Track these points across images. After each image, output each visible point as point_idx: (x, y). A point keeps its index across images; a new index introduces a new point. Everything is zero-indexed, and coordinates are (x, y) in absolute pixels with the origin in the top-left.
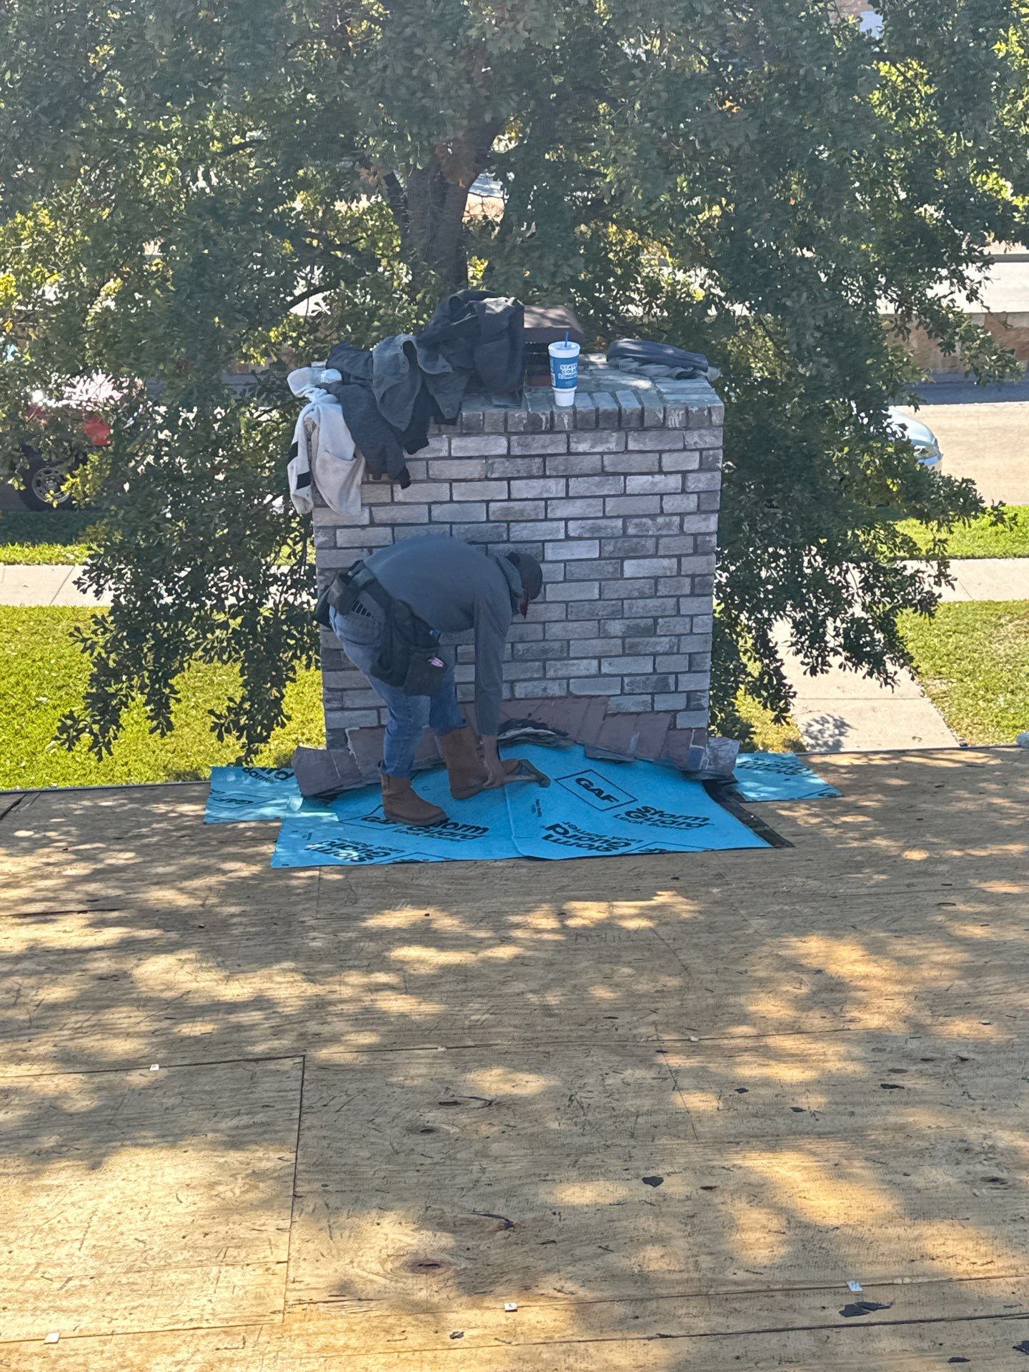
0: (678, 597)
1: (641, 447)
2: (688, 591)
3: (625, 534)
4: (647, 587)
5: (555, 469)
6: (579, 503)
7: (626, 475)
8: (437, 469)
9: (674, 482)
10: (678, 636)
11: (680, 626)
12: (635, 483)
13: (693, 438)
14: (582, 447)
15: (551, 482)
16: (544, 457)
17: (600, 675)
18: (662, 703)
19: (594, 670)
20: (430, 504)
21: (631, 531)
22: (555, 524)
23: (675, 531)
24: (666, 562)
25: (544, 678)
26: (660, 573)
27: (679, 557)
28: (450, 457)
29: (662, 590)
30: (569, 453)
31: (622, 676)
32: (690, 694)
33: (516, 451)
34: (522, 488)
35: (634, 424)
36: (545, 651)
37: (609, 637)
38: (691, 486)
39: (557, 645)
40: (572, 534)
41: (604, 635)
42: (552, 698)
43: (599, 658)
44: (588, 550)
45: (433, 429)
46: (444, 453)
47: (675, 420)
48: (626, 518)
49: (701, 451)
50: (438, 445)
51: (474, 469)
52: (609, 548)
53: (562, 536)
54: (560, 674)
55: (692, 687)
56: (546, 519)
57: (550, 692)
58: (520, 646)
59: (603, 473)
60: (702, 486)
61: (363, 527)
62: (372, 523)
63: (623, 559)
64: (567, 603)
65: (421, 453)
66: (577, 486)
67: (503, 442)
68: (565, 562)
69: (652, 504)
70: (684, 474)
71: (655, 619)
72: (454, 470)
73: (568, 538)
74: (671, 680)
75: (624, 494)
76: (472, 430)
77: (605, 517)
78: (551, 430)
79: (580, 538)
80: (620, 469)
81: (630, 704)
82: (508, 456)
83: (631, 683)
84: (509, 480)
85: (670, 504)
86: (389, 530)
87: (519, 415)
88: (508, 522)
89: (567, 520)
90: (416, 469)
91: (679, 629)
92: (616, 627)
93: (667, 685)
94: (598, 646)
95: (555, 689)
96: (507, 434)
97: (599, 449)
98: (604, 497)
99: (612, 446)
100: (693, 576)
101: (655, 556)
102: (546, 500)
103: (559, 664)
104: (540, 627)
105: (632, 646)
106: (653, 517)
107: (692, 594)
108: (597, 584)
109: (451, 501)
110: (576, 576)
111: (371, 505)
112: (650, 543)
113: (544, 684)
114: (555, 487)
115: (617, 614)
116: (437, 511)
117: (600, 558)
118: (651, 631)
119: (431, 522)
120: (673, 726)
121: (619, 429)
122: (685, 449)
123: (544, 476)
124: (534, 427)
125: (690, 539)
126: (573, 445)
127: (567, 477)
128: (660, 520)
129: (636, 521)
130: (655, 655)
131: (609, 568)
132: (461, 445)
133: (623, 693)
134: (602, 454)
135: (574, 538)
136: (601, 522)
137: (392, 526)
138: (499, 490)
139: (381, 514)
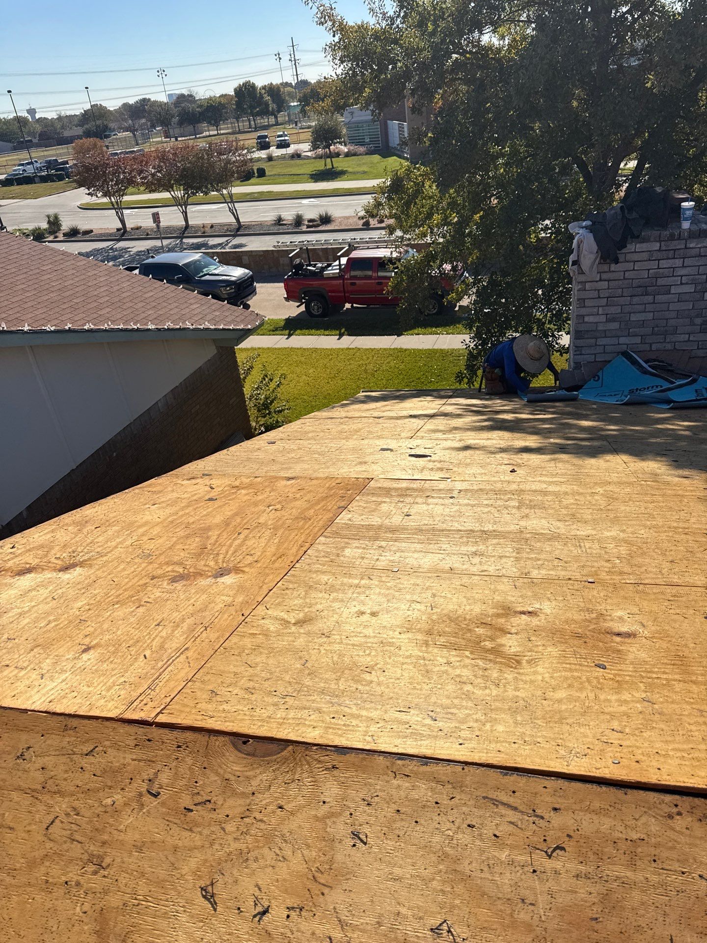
5: (679, 255)
6: (688, 268)
8: (629, 257)
14: (692, 245)
15: (677, 261)
16: (675, 250)
19: (686, 339)
20: (624, 271)
22: (676, 278)
25: (665, 342)
28: (635, 252)
30: (686, 248)
31: (698, 341)
33: (664, 248)
34: (664, 264)
36: (666, 331)
37: (695, 325)
39: (671, 328)
40: (683, 282)
41: (693, 324)
42: (667, 350)
43: (689, 334)
44: (690, 289)
45: (629, 240)
46: (633, 250)
50: (631, 247)
51: (645, 256)
52: (699, 288)
53: (679, 283)
54: (672, 340)
56: (673, 276)
57: (666, 348)
58: (656, 329)
59: (700, 256)
61: (597, 281)
62: (601, 280)
64: (678, 311)
65: (624, 251)
66: (688, 262)
67: (658, 244)
68: (679, 294)
72: (636, 257)
73: (682, 284)
76: (645, 240)
77: (699, 274)
78: (679, 239)
79: (687, 284)
81: (701, 353)
82: (660, 250)
83: (702, 344)
84: (659, 260)
86: (607, 282)
87: (667, 233)
88: (657, 278)
89: (682, 276)
90: (621, 258)
92: (698, 321)
94: (689, 329)
95: (669, 347)
96: (660, 241)
97: (699, 246)
98: (699, 266)
102: (674, 268)
103: (672, 336)
104: (665, 321)
108: (692, 303)
109: (634, 270)
110: (683, 300)
111: (600, 273)
113: (664, 344)
114: (678, 262)
115: (699, 315)
116: (627, 274)
117: (695, 292)
119: (624, 279)
123: (674, 258)
124: (672, 238)
126: (688, 245)
127: (684, 258)
131: (698, 296)
132: (640, 247)
133: (698, 348)
134: (700, 248)
135: (684, 284)
136: (697, 277)
137: (609, 281)
138: (654, 264)
139: (604, 276)
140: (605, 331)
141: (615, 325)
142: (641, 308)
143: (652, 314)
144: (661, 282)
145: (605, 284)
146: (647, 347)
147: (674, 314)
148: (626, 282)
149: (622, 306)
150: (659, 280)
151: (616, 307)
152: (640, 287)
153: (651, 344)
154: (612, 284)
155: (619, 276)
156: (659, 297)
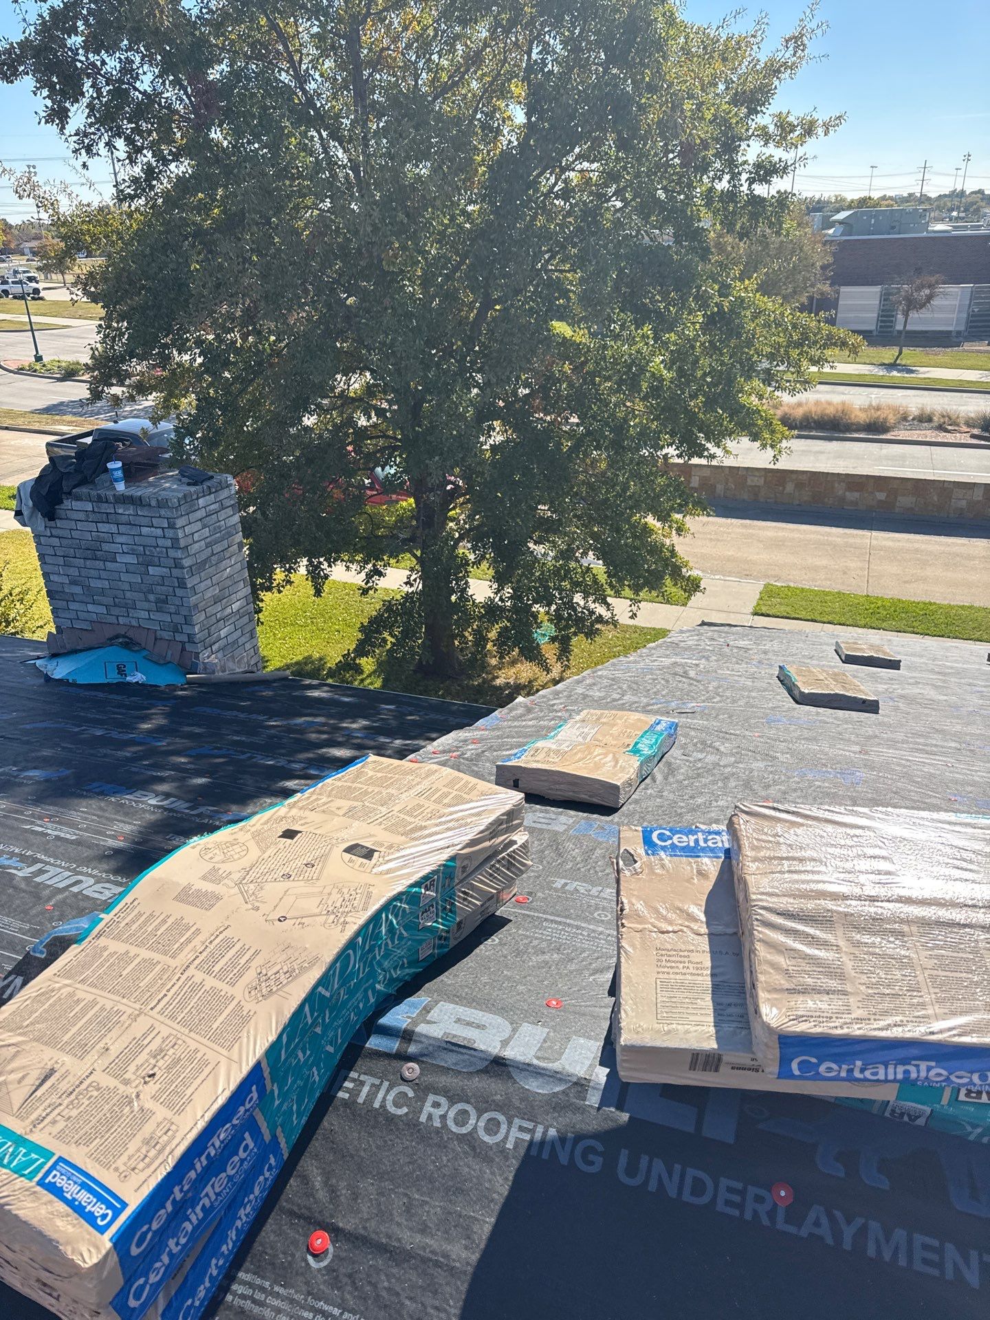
0: (174, 587)
1: (143, 514)
3: (145, 554)
4: (160, 580)
5: (112, 520)
6: (124, 537)
7: (140, 526)
8: (69, 514)
9: (159, 532)
10: (178, 606)
11: (178, 602)
12: (145, 530)
13: (163, 512)
14: (120, 511)
15: (112, 526)
16: (107, 513)
17: (150, 619)
18: (179, 637)
19: (147, 617)
20: (70, 530)
21: (147, 553)
22: (117, 545)
23: (165, 555)
24: (164, 570)
25: (128, 616)
26: (163, 575)
27: (170, 568)
28: (72, 510)
29: (166, 583)
30: (116, 513)
31: (159, 621)
32: (189, 635)
33: (96, 510)
34: (103, 527)
35: (138, 502)
36: (126, 604)
37: (149, 601)
38: (167, 536)
39: (130, 602)
41: (147, 600)
42: (133, 627)
43: (149, 611)
44: (132, 559)
45: (64, 496)
46: (70, 508)
47: (153, 503)
48: (144, 546)
49: (167, 518)
50: (67, 503)
51: (82, 516)
52: (141, 559)
53: (121, 551)
54: (134, 616)
55: (188, 632)
56: (113, 543)
57: (132, 624)
58: (116, 600)
59: (130, 524)
60: (171, 536)
61: (50, 537)
62: (52, 536)
63: (147, 566)
64: (130, 583)
65: (62, 506)
66: (123, 529)
67: (90, 504)
68: (126, 564)
69: (152, 541)
70: (163, 528)
71: (167, 596)
72: (75, 516)
74: (179, 626)
75: (141, 535)
76: (78, 498)
77: (135, 545)
78: (107, 502)
79: (128, 553)
80: (137, 523)
81: (166, 635)
82: (93, 511)
83: (164, 625)
84: (96, 522)
85: (161, 542)
86: (58, 539)
87: (93, 493)
88: (100, 542)
89: (122, 544)
90: (62, 513)
92: (152, 597)
93: (178, 629)
94: (146, 605)
95: (134, 623)
96: (91, 501)
97: (127, 513)
98: (134, 535)
99: (132, 512)
100: (178, 578)
101: (159, 566)
102: (112, 533)
103: (133, 611)
104: (122, 592)
105: (161, 607)
106: (155, 547)
107: (179, 587)
108: (140, 576)
109: (77, 529)
110: (131, 571)
112: (156, 560)
113: (129, 619)
114: (114, 528)
115: (151, 591)
116: (73, 533)
117: (138, 564)
118: (166, 602)
119: (72, 538)
120: (183, 649)
121: (133, 504)
122: (160, 517)
123: (109, 523)
124: (100, 499)
126: (117, 510)
127: (118, 524)
128: (158, 549)
129: (148, 548)
130: (170, 614)
131: (143, 569)
132: (77, 505)
133: (161, 630)
134: (129, 515)
135: (125, 553)
136: (135, 547)
137: (60, 538)
138: (92, 527)
139: (55, 532)
140: (72, 594)
141: (77, 590)
142: (96, 573)
143: (107, 582)
144: (106, 547)
145: (55, 542)
146: (113, 620)
147: (127, 587)
148: (74, 541)
149: (78, 568)
150: (103, 544)
151: (74, 569)
152: (89, 549)
153: (117, 617)
154: (65, 542)
155: (66, 533)
156: (108, 564)
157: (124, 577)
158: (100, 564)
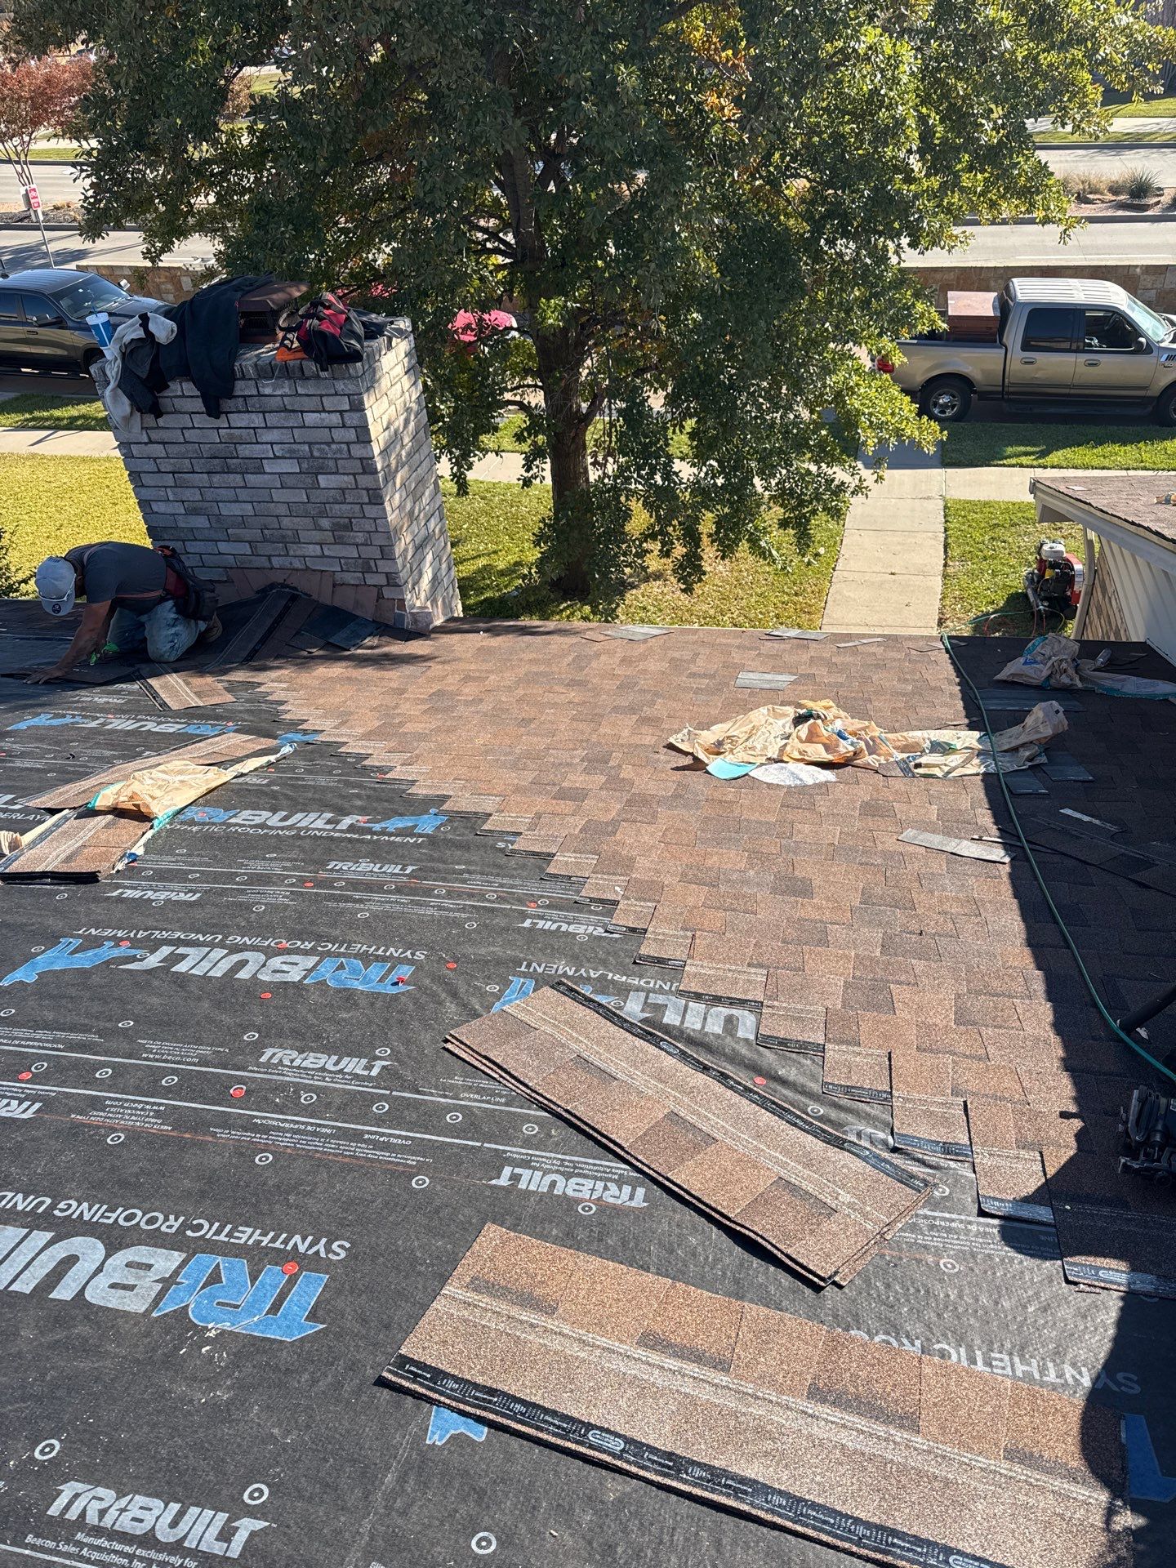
0: (362, 504)
1: (307, 392)
2: (367, 500)
3: (312, 456)
4: (338, 495)
5: (253, 406)
6: (275, 431)
7: (302, 412)
8: (179, 404)
9: (335, 419)
10: (369, 532)
11: (368, 525)
12: (310, 418)
13: (341, 387)
14: (267, 391)
15: (253, 416)
16: (244, 397)
17: (324, 556)
18: (372, 579)
19: (319, 553)
20: (182, 429)
21: (316, 454)
22: (265, 446)
23: (346, 455)
24: (346, 478)
25: (287, 555)
26: (344, 486)
27: (354, 475)
28: (183, 396)
29: (349, 499)
30: (260, 394)
31: (340, 558)
32: (388, 574)
34: (240, 420)
35: (298, 374)
36: (283, 537)
37: (322, 530)
38: (348, 423)
39: (290, 533)
40: (278, 454)
41: (319, 528)
42: (297, 570)
43: (321, 544)
44: (291, 466)
46: (179, 393)
48: (310, 444)
49: (349, 395)
50: (175, 387)
52: (305, 466)
53: (271, 455)
54: (299, 553)
55: (387, 570)
56: (258, 443)
57: (295, 566)
58: (266, 532)
59: (286, 410)
60: (355, 423)
61: (146, 444)
62: (151, 442)
63: (317, 474)
64: (288, 504)
65: (166, 393)
66: (272, 419)
68: (280, 474)
69: (324, 435)
70: (341, 412)
71: (350, 519)
72: (188, 405)
73: (276, 457)
74: (372, 563)
75: (304, 427)
77: (295, 443)
78: (244, 378)
79: (284, 457)
80: (296, 407)
81: (350, 578)
83: (346, 564)
84: (227, 414)
85: (338, 435)
86: (161, 446)
88: (234, 444)
89: (272, 444)
90: (165, 403)
91: (368, 528)
92: (325, 523)
93: (370, 567)
94: (317, 536)
95: (297, 564)
97: (278, 392)
98: (292, 428)
99: (287, 390)
100: (368, 490)
101: (337, 473)
102: (254, 428)
103: (295, 547)
104: (275, 520)
105: (340, 537)
106: (328, 444)
107: (370, 503)
108: (303, 492)
109: (194, 428)
110: (289, 485)
111: (145, 428)
112: (331, 463)
113: (289, 559)
114: (257, 420)
115: (323, 514)
116: (187, 433)
117: (301, 473)
118: (349, 527)
119: (186, 442)
120: (380, 596)
121: (289, 378)
122: (336, 394)
123: (248, 412)
125: (359, 461)
126: (261, 389)
127: (264, 412)
128: (334, 446)
129: (317, 446)
130: (357, 545)
131: (309, 480)
132: (189, 387)
133: (342, 570)
134: (282, 396)
135: (279, 458)
136: (295, 447)
137: (164, 443)
139: (154, 435)
140: (191, 529)
141: (201, 522)
142: (230, 494)
143: (249, 506)
144: (245, 451)
145: (158, 450)
146: (262, 562)
147: (284, 509)
148: (190, 447)
149: (200, 488)
150: (240, 447)
151: (192, 490)
152: (215, 458)
153: (269, 558)
154: (173, 450)
155: (177, 436)
156: (250, 478)
157: (277, 495)
158: (237, 479)
